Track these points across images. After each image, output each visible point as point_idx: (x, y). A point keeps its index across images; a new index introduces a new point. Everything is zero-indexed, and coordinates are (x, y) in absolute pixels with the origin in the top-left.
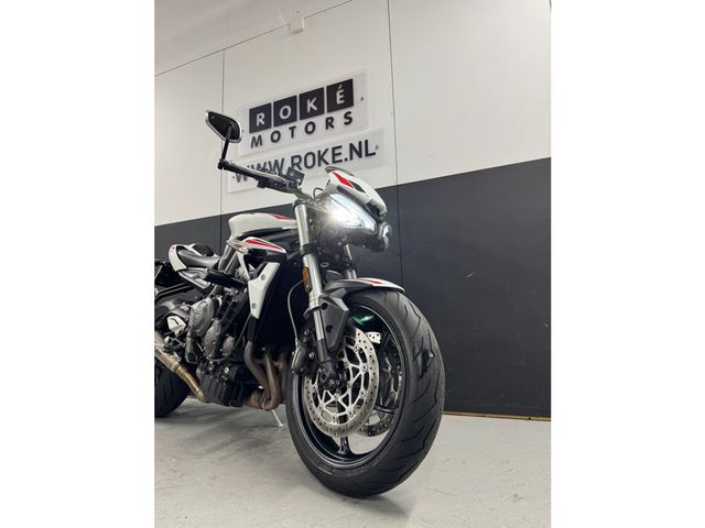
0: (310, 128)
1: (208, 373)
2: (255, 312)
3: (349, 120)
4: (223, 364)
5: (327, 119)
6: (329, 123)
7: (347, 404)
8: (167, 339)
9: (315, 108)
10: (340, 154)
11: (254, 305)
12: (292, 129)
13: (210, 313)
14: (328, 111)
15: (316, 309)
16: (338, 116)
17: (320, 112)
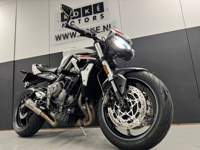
0: (87, 20)
1: (59, 112)
2: (85, 83)
3: (102, 17)
4: (67, 107)
5: (94, 17)
6: (95, 18)
7: (132, 115)
8: (36, 101)
9: (89, 13)
10: (99, 29)
11: (84, 80)
12: (79, 20)
13: (60, 87)
14: (94, 14)
15: (112, 80)
16: (98, 15)
17: (91, 14)
